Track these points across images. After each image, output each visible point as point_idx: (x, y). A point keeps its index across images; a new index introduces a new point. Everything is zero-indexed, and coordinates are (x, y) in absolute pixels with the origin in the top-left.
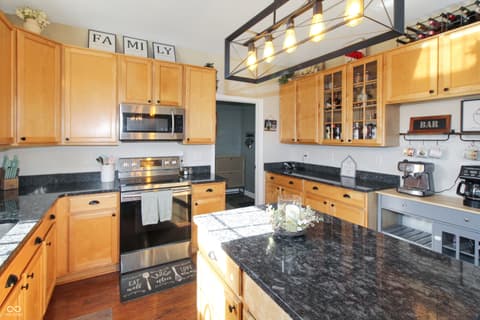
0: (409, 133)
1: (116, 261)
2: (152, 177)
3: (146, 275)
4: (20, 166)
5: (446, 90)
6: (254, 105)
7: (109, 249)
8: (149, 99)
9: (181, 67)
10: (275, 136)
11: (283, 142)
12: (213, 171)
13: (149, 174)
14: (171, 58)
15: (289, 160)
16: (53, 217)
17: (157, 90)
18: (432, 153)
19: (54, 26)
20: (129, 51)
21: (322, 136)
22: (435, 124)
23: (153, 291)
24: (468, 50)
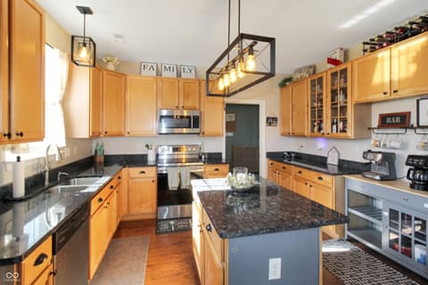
0: (379, 127)
1: (155, 211)
2: (186, 159)
3: (172, 222)
4: (105, 148)
5: (395, 92)
6: (258, 106)
7: (150, 203)
8: (176, 105)
9: (198, 82)
10: (276, 130)
11: (283, 135)
12: (224, 157)
13: (184, 156)
14: (192, 76)
15: (289, 150)
16: (119, 178)
17: (182, 98)
18: (393, 144)
19: (122, 63)
20: (165, 74)
21: (310, 130)
22: (398, 120)
23: (175, 231)
24: (411, 60)
